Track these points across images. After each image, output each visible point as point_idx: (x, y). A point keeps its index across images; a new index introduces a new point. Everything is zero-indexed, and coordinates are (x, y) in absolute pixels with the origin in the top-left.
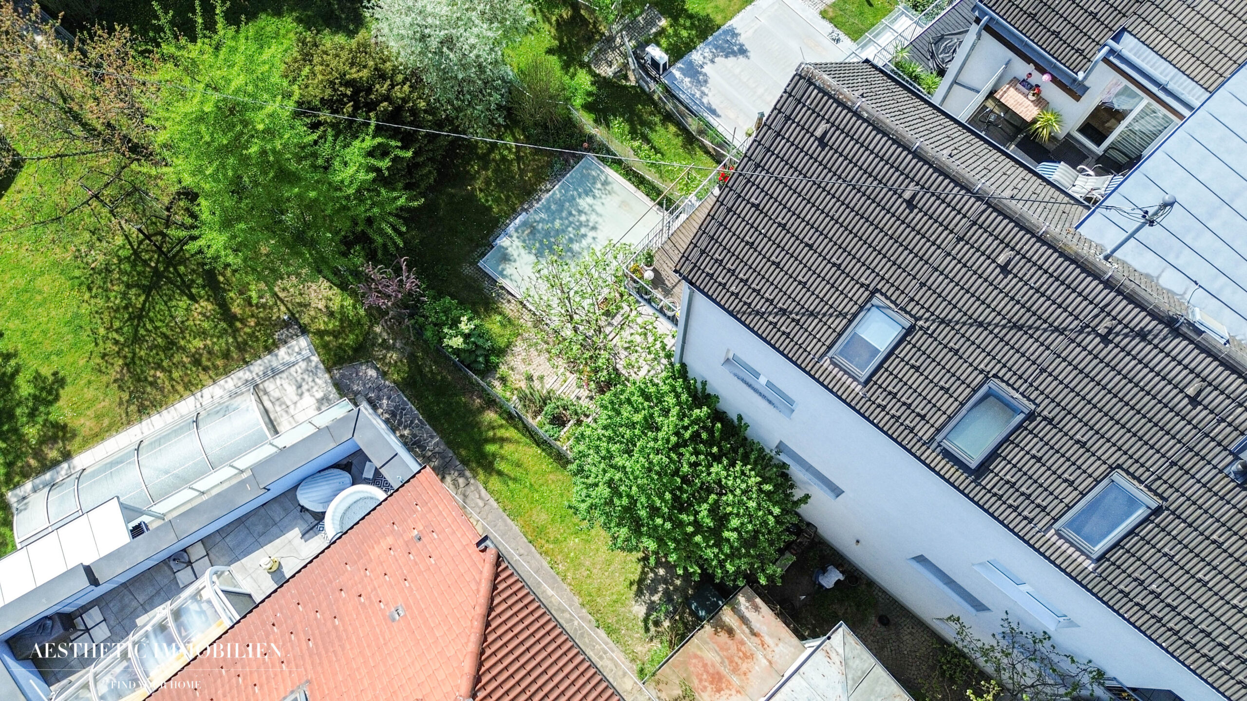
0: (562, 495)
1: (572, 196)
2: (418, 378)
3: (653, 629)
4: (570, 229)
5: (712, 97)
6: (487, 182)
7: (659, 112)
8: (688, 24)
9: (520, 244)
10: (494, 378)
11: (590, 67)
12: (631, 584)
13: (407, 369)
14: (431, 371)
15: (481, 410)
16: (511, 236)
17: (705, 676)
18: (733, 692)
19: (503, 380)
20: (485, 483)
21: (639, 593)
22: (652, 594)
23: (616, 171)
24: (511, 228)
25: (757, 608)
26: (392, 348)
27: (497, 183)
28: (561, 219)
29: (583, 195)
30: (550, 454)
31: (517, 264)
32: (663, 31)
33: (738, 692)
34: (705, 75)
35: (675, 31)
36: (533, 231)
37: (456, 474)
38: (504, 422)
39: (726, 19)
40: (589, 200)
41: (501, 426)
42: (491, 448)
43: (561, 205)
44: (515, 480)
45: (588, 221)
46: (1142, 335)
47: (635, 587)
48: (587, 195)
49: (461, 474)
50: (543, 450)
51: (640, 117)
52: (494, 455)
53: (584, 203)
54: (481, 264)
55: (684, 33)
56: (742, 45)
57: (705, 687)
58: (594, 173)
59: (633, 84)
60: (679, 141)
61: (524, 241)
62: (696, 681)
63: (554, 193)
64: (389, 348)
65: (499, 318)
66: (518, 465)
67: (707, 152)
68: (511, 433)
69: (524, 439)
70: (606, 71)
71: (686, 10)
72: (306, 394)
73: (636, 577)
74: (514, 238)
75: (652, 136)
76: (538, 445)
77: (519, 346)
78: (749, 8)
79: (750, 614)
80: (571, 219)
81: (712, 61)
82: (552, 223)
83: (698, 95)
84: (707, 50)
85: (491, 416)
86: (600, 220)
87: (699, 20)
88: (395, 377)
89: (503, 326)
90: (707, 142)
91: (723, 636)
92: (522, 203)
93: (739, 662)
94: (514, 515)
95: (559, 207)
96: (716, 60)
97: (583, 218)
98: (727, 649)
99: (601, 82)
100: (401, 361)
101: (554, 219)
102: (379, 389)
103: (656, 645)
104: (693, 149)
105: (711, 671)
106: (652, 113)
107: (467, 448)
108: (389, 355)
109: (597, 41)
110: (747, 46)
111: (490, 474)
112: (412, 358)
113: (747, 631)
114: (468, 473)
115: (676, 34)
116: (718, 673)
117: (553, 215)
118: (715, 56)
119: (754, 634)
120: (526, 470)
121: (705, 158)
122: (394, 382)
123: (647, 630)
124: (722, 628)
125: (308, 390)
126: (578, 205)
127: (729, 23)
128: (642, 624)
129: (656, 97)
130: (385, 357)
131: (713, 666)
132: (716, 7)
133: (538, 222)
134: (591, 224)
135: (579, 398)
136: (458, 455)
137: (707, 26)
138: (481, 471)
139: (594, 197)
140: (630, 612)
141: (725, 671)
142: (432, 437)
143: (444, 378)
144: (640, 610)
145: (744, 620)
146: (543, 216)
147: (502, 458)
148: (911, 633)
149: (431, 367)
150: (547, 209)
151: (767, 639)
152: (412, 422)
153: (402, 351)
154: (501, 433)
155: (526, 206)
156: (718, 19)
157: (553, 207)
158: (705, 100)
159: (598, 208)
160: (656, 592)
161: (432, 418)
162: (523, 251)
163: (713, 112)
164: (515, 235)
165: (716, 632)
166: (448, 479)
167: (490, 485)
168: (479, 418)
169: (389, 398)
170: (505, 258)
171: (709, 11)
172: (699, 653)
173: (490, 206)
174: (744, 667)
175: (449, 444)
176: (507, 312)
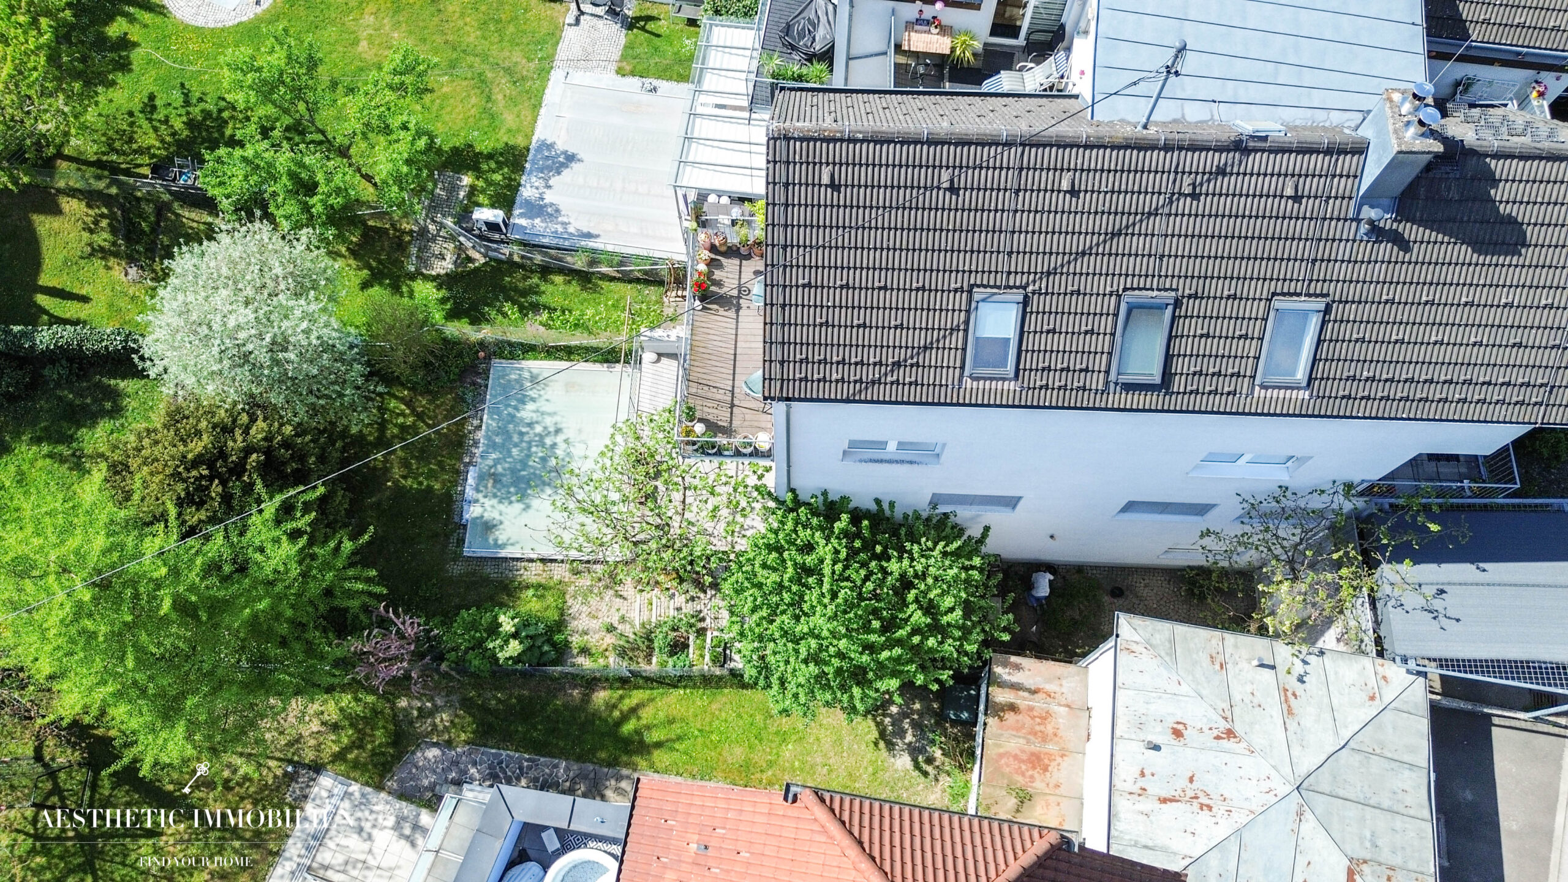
0: (739, 716)
1: (509, 414)
2: (491, 719)
3: (929, 769)
4: (534, 449)
5: (577, 223)
6: (405, 464)
7: (532, 272)
8: (493, 165)
9: (494, 501)
10: (573, 656)
11: (422, 274)
12: (876, 744)
13: (469, 719)
14: (499, 701)
15: (586, 699)
16: (477, 501)
17: (1024, 767)
18: (1059, 760)
19: (585, 651)
20: (652, 766)
21: (890, 746)
22: (903, 738)
23: (536, 359)
24: (469, 492)
25: (1018, 667)
26: (436, 709)
27: (416, 458)
28: (516, 445)
29: (521, 406)
30: (695, 687)
31: (506, 523)
32: (473, 189)
33: (1062, 756)
34: (552, 205)
35: (486, 180)
36: (496, 478)
37: (613, 782)
38: (621, 692)
39: (529, 137)
40: (530, 406)
41: (622, 698)
42: (628, 727)
43: (503, 431)
44: (679, 738)
45: (545, 428)
46: (1222, 172)
47: (882, 744)
48: (524, 403)
49: (619, 778)
50: (685, 687)
51: (516, 289)
52: (638, 732)
53: (527, 412)
54: (467, 551)
55: (497, 177)
56: (565, 153)
57: (1032, 777)
58: (513, 377)
59: (482, 260)
60: (575, 287)
61: (495, 496)
62: (1020, 778)
63: (488, 425)
64: (431, 713)
65: (531, 592)
66: (671, 721)
67: (612, 279)
68: (637, 696)
69: (655, 692)
70: (445, 266)
71: (481, 153)
72: (375, 833)
73: (875, 734)
74: (482, 500)
75: (543, 299)
76: (675, 687)
77: (575, 606)
78: (543, 111)
79: (1016, 677)
80: (526, 438)
81: (549, 187)
82: (510, 456)
83: (560, 229)
84: (534, 179)
85: (601, 697)
86: (557, 418)
87: (501, 154)
88: (463, 737)
89: (541, 597)
90: (604, 269)
91: (1010, 716)
92: (460, 459)
93: (1042, 728)
94: (706, 774)
95: (506, 433)
96: (551, 183)
97: (538, 429)
98: (1023, 727)
99: (444, 281)
100: (457, 716)
101: (509, 451)
102: (455, 763)
103: (945, 780)
104: (596, 285)
105: (1024, 757)
106: (525, 278)
107: (603, 747)
108: (438, 720)
109: (410, 242)
110: (571, 150)
111: (649, 753)
112: (467, 704)
113: (1026, 694)
114: (625, 772)
115: (490, 183)
116: (1033, 754)
117: (505, 449)
118: (546, 180)
119: (1034, 692)
120: (682, 720)
121: (613, 286)
122: (467, 743)
123: (926, 774)
124: (1003, 710)
125: (374, 826)
126: (522, 420)
127: (535, 139)
128: (917, 773)
129: (516, 258)
130: (434, 725)
131: (1023, 751)
132: (509, 131)
133: (495, 466)
134: (552, 429)
135: (679, 609)
136: (601, 763)
137: (514, 155)
138: (637, 759)
139: (533, 400)
140: (896, 771)
141: (1035, 747)
142: (556, 766)
143: (520, 699)
144: (904, 761)
145: (1015, 687)
146: (494, 456)
147: (648, 728)
148: (1146, 586)
149: (495, 698)
150: (492, 446)
151: (1049, 687)
152: (521, 768)
153: (449, 705)
154: (627, 704)
155: (467, 460)
156: (520, 141)
157: (498, 440)
158: (571, 230)
159: (547, 408)
160: (905, 732)
161: (540, 748)
162: (502, 507)
163: (589, 236)
164: (480, 496)
165: (1001, 719)
166: (609, 793)
167: (658, 765)
168: (591, 708)
169: (475, 764)
170: (488, 527)
171: (505, 139)
172: (1001, 750)
173: (428, 486)
174: (1049, 729)
175: (580, 759)
176: (534, 580)
